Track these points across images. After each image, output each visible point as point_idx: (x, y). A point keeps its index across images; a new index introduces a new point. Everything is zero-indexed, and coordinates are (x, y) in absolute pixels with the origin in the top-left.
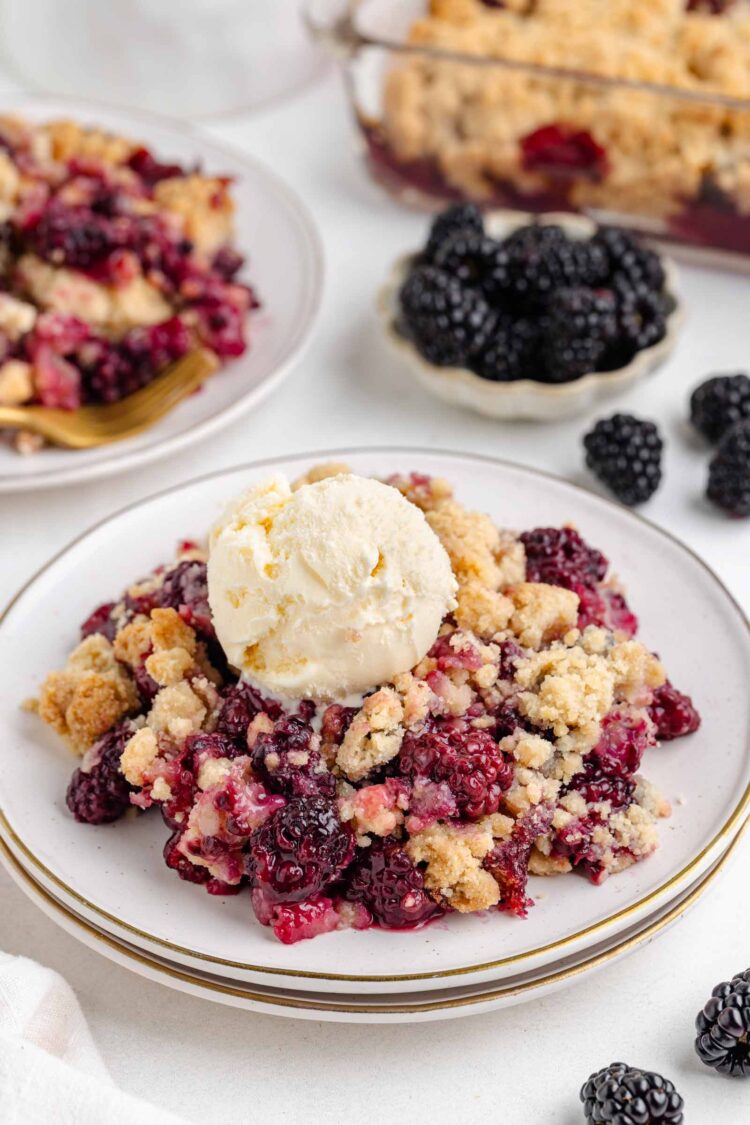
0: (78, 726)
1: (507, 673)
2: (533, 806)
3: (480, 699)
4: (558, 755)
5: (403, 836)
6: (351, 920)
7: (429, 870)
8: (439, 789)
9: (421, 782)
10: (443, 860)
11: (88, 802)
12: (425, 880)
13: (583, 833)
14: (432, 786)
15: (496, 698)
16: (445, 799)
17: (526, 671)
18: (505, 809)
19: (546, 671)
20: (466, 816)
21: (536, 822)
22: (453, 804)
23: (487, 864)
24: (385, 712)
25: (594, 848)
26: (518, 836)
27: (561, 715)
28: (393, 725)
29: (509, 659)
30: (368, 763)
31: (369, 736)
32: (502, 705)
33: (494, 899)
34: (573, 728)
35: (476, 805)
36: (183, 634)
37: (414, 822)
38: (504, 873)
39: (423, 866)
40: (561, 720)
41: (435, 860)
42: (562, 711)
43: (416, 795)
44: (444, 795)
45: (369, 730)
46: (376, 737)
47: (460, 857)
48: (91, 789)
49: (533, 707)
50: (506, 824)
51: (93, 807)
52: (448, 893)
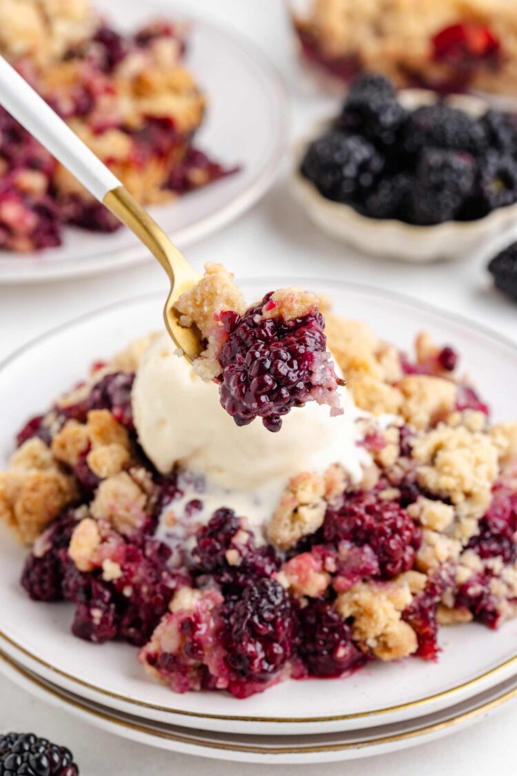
0: (26, 518)
1: (406, 452)
2: (441, 564)
3: (384, 476)
4: (457, 519)
5: (332, 594)
6: (290, 672)
7: (357, 624)
8: (363, 552)
9: (346, 547)
10: (368, 613)
11: (41, 582)
12: (352, 632)
13: (482, 586)
14: (356, 550)
15: (397, 474)
16: (369, 560)
17: (422, 448)
18: (418, 567)
19: (439, 448)
20: (385, 576)
21: (444, 577)
22: (375, 564)
23: (405, 616)
24: (309, 488)
25: (492, 598)
26: (431, 590)
27: (458, 484)
28: (317, 499)
29: (406, 440)
30: (296, 534)
31: (296, 511)
32: (404, 480)
33: (413, 647)
34: (468, 495)
35: (395, 564)
36: (117, 433)
37: (341, 581)
38: (419, 623)
39: (351, 620)
40: (457, 488)
41: (361, 615)
42: (459, 481)
43: (342, 558)
44: (368, 556)
45: (296, 504)
46: (303, 510)
47: (385, 611)
48: (44, 571)
49: (432, 479)
50: (420, 580)
51: (46, 586)
52: (372, 643)
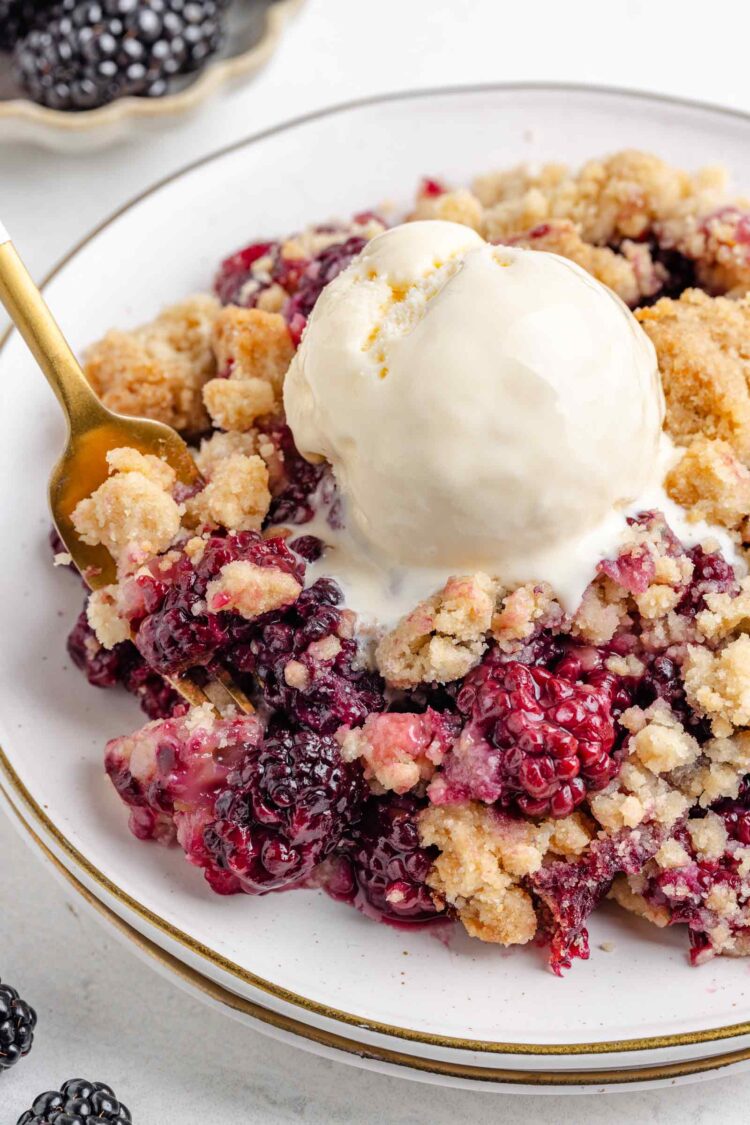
1: (690, 605)
2: (626, 828)
4: (703, 762)
5: (416, 800)
7: (438, 863)
8: (486, 760)
9: (471, 737)
10: (456, 859)
12: (429, 872)
13: (692, 889)
14: (481, 751)
15: (657, 637)
16: (487, 778)
18: (585, 814)
20: (515, 810)
21: (620, 853)
22: (497, 789)
23: (524, 886)
25: (703, 914)
26: (587, 863)
27: (727, 709)
28: (472, 633)
29: (702, 586)
30: (414, 675)
31: (430, 638)
32: (661, 652)
37: (438, 788)
39: (432, 852)
40: (723, 715)
41: (448, 854)
42: (729, 704)
43: (457, 752)
45: (433, 628)
47: (478, 868)
49: (697, 677)
50: (573, 836)
52: (457, 904)
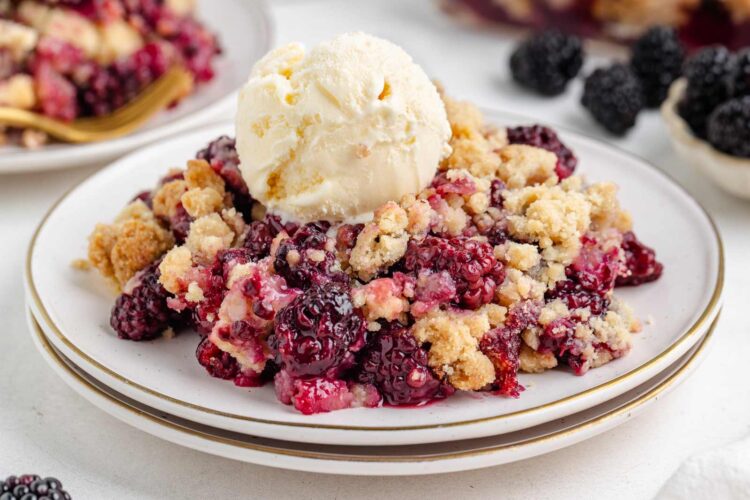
0: (121, 263)
1: (497, 202)
2: (523, 300)
3: (473, 223)
4: (543, 263)
5: (408, 320)
6: (364, 399)
7: (433, 349)
8: (440, 276)
9: (425, 274)
10: (444, 337)
11: (130, 318)
12: (429, 358)
13: (567, 327)
14: (435, 275)
15: (487, 222)
16: (447, 284)
17: (513, 198)
18: (497, 300)
19: (533, 199)
20: (464, 302)
21: (525, 311)
22: (453, 289)
23: (484, 346)
24: (392, 217)
25: (577, 342)
26: (511, 321)
27: (546, 228)
28: (400, 230)
29: (498, 192)
30: (378, 261)
31: (377, 240)
32: (493, 228)
33: (490, 378)
34: (557, 243)
35: (473, 292)
36: (213, 181)
37: (419, 305)
38: (498, 356)
39: (427, 346)
40: (545, 232)
41: (438, 339)
42: (546, 225)
43: (420, 285)
44: (446, 282)
45: (378, 231)
46: (384, 238)
47: (460, 333)
48: (133, 307)
49: (520, 224)
50: (500, 312)
51: (134, 322)
52: (450, 371)
